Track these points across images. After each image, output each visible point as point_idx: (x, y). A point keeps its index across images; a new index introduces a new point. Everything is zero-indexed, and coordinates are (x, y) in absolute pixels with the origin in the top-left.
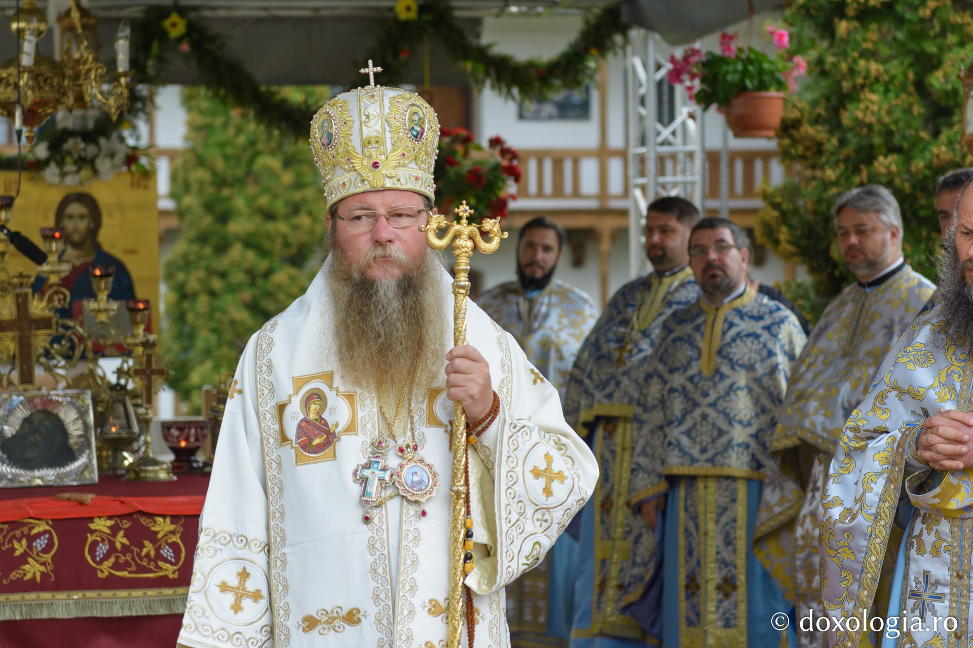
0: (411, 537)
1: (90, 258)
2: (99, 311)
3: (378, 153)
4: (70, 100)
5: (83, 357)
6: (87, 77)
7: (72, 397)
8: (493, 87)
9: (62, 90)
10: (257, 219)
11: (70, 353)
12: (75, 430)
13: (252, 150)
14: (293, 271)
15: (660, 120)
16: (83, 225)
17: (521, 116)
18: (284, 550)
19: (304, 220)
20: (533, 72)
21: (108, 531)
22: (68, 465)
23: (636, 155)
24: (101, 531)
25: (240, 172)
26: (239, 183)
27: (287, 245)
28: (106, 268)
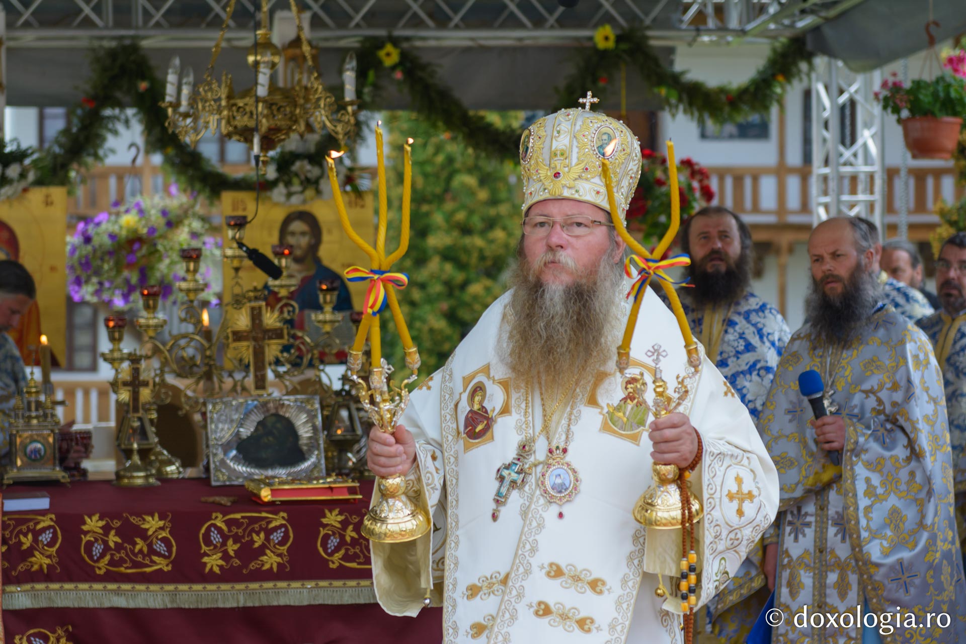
1: (312, 272)
2: (325, 322)
3: (562, 165)
4: (302, 127)
5: (311, 365)
6: (317, 107)
7: (302, 402)
8: (685, 111)
9: (294, 118)
10: (455, 233)
11: (298, 361)
12: (305, 432)
13: (450, 167)
14: (488, 282)
15: (843, 143)
16: (304, 241)
17: (703, 136)
18: (458, 533)
19: (499, 234)
20: (723, 98)
21: (339, 525)
22: (299, 465)
23: (819, 176)
24: (333, 526)
25: (438, 190)
26: (439, 199)
27: (482, 258)
28: (332, 283)
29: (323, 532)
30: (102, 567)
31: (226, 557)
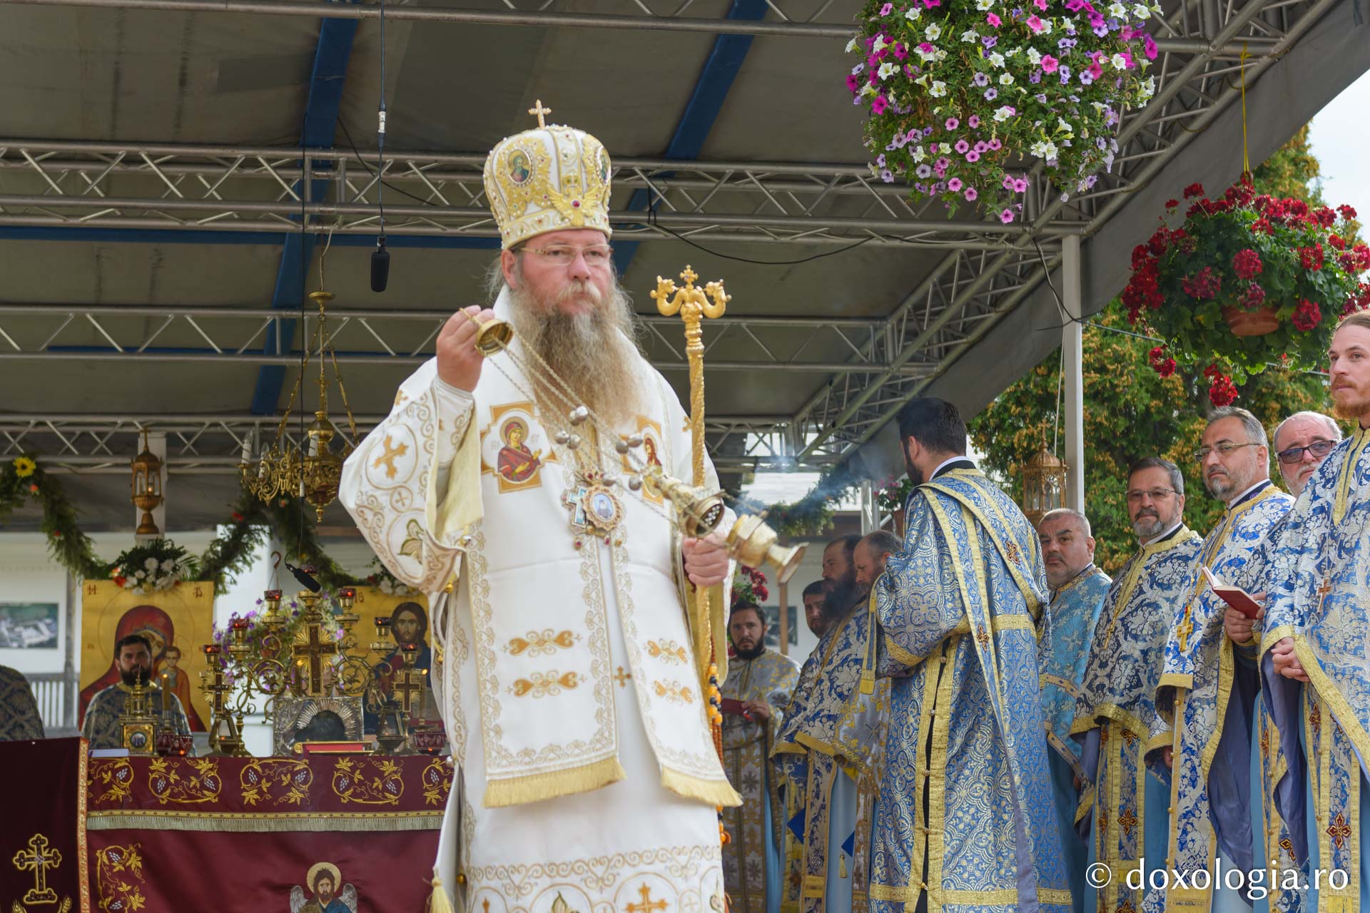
0: (623, 582)
18: (486, 577)
21: (349, 770)
24: (344, 770)
29: (336, 775)
30: (164, 798)
31: (260, 792)
